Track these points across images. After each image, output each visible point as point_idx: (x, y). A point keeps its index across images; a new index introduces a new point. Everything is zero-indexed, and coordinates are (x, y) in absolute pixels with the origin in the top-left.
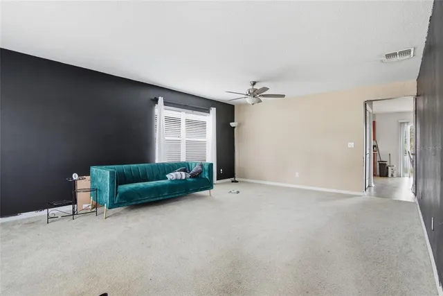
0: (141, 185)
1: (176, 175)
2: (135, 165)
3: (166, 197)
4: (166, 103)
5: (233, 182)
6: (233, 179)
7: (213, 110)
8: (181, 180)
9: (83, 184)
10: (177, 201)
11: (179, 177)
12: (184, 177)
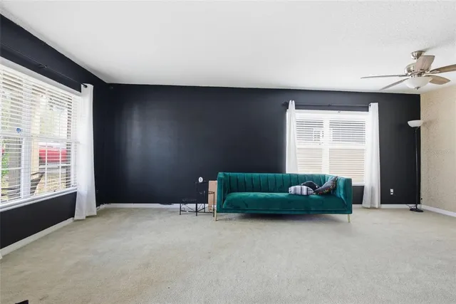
0: (252, 194)
1: (295, 189)
2: (257, 174)
3: (293, 213)
4: (298, 107)
5: (412, 210)
6: (413, 206)
7: (374, 107)
8: (302, 195)
9: (213, 186)
10: (311, 219)
11: (298, 192)
12: (305, 193)
